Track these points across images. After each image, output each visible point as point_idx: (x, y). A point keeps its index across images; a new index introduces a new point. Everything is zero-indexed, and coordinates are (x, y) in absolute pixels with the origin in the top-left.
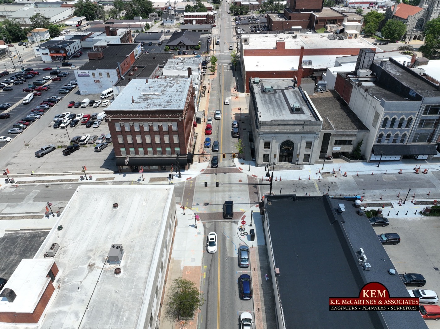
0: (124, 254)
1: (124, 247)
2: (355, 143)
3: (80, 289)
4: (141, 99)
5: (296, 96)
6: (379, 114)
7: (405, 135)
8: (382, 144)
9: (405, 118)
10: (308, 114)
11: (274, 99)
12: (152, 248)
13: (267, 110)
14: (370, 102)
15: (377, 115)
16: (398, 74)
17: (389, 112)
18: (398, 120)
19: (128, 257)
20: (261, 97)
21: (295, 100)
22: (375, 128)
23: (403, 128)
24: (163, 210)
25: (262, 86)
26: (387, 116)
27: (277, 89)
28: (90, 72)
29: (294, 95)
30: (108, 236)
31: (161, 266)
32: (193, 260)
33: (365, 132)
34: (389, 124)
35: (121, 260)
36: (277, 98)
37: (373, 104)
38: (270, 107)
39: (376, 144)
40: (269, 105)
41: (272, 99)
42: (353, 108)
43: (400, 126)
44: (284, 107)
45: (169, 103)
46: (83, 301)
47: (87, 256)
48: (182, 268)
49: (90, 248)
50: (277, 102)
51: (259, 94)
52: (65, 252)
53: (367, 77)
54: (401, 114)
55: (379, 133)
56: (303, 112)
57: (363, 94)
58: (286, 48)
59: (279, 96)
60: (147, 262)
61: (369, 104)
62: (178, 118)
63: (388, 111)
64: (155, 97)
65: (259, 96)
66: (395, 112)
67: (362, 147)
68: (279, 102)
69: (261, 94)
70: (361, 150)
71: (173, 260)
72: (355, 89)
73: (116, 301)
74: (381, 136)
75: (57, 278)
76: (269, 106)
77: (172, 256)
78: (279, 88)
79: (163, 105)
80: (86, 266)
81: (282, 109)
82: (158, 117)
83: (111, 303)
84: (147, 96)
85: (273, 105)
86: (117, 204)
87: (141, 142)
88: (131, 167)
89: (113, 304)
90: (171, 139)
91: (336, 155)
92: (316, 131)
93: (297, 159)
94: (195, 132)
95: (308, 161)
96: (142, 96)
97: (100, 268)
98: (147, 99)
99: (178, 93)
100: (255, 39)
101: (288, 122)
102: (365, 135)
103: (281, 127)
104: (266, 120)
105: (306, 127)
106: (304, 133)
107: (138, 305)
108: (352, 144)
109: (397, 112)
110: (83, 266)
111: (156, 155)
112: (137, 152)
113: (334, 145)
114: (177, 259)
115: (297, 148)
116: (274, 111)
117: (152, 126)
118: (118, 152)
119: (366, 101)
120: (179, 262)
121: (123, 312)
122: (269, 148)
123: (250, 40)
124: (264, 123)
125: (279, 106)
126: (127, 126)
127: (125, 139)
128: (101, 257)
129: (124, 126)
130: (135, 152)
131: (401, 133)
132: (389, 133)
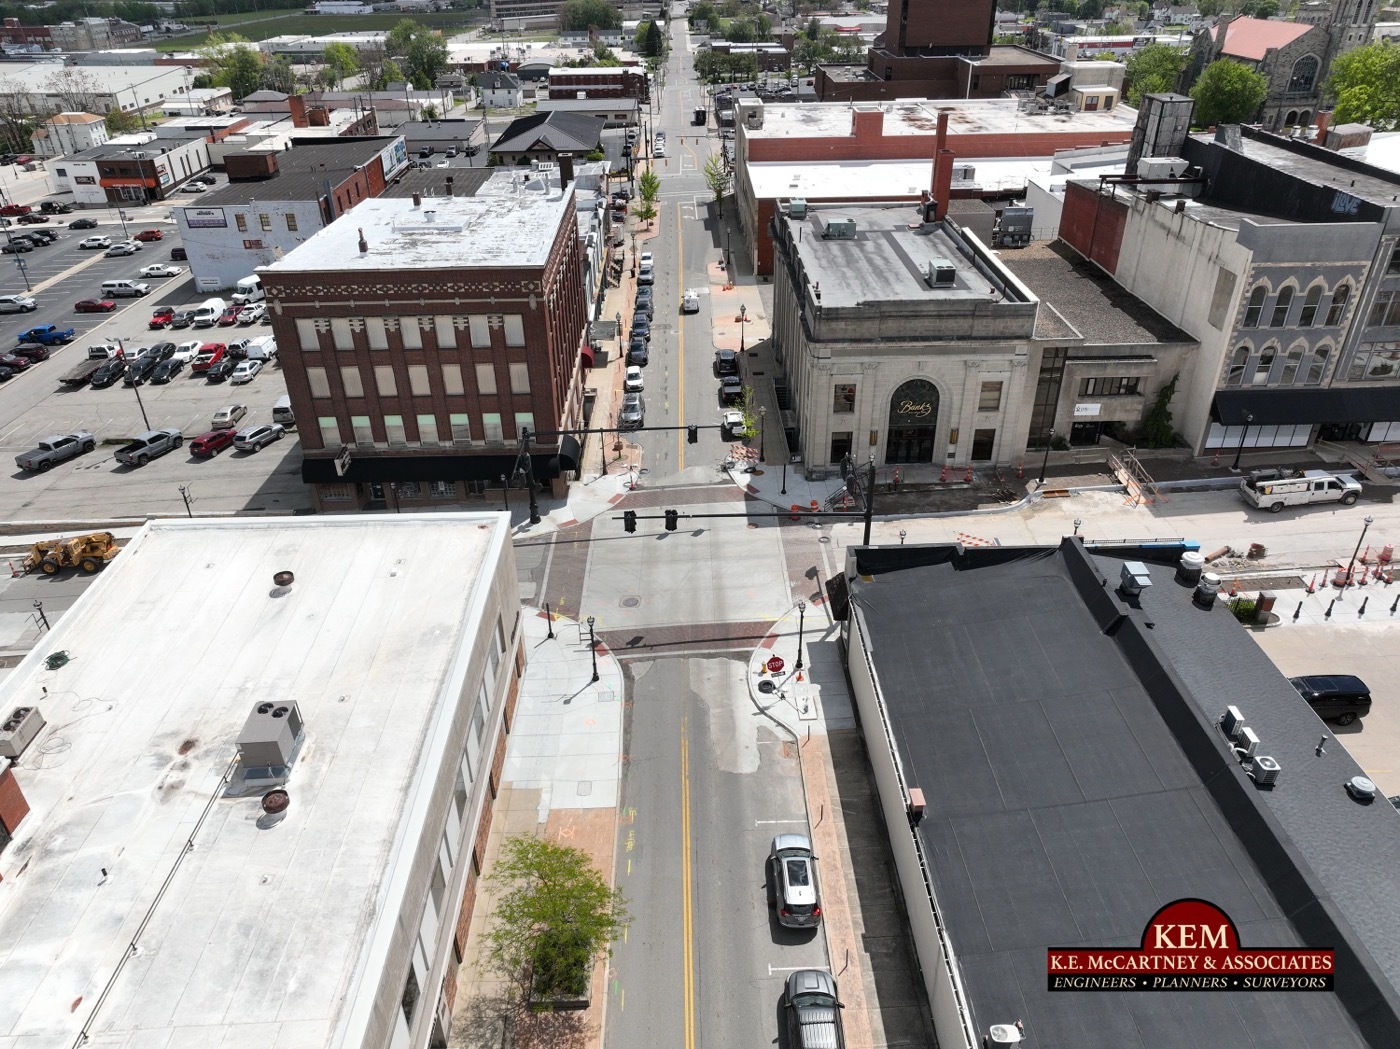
0: (307, 744)
1: (305, 715)
2: (1148, 388)
3: (110, 877)
4: (393, 246)
5: (935, 245)
6: (1235, 277)
7: (1325, 350)
8: (1246, 386)
9: (1326, 286)
10: (981, 288)
11: (861, 255)
12: (421, 719)
13: (838, 281)
14: (1196, 244)
15: (1227, 279)
17: (1269, 264)
18: (1300, 294)
19: (323, 754)
20: (815, 251)
22: (1221, 329)
23: (1318, 324)
24: (466, 592)
25: (816, 222)
26: (1264, 281)
27: (868, 228)
28: (231, 211)
29: (929, 244)
30: (246, 682)
31: (452, 793)
32: (585, 787)
33: (1185, 349)
34: (1268, 311)
35: (293, 760)
36: (871, 253)
37: (1209, 248)
38: (849, 273)
39: (1223, 386)
40: (845, 270)
41: (852, 255)
42: (1130, 281)
43: (1307, 317)
44: (897, 275)
45: (495, 252)
46: (120, 919)
47: (155, 755)
48: (543, 817)
49: (168, 728)
50: (870, 261)
51: (809, 242)
52: (65, 744)
53: (1172, 180)
54: (1313, 273)
55: (1234, 345)
56: (964, 286)
57: (1168, 223)
58: (884, 134)
59: (878, 247)
60: (397, 771)
61: (1194, 252)
62: (526, 300)
63: (1266, 261)
64: (443, 238)
65: (808, 248)
66: (1291, 265)
67: (1175, 405)
68: (879, 261)
69: (815, 243)
70: (1170, 413)
71: (509, 789)
72: (1137, 216)
73: (260, 918)
74: (1242, 355)
75: (19, 836)
76: (844, 274)
77: (509, 774)
78: (875, 228)
79: (472, 256)
80: (147, 791)
81: (892, 278)
82: (452, 296)
83: (240, 925)
84: (414, 237)
85: (858, 271)
86: (290, 573)
87: (394, 392)
88: (360, 490)
89: (245, 928)
90: (503, 378)
91: (1086, 433)
92: (1016, 342)
93: (951, 449)
94: (589, 385)
95: (989, 458)
96: (398, 236)
97: (205, 796)
98: (414, 244)
99: (528, 228)
100: (783, 116)
101: (918, 309)
102: (1182, 360)
103: (891, 327)
104: (839, 306)
105: (981, 326)
106: (974, 351)
107: (351, 927)
108: (1139, 394)
109: (1298, 264)
110: (133, 792)
111: (448, 444)
112: (379, 431)
113: (1076, 398)
114: (523, 786)
115: (951, 408)
116: (865, 284)
117: (433, 330)
118: (311, 435)
119: (1180, 244)
120: (533, 795)
121: (289, 958)
122: (851, 409)
123: (766, 116)
124: (833, 314)
125: (878, 273)
126: (343, 331)
127: (336, 382)
128: (213, 755)
129: (330, 332)
130: (374, 431)
131: (1312, 343)
132: (1268, 344)
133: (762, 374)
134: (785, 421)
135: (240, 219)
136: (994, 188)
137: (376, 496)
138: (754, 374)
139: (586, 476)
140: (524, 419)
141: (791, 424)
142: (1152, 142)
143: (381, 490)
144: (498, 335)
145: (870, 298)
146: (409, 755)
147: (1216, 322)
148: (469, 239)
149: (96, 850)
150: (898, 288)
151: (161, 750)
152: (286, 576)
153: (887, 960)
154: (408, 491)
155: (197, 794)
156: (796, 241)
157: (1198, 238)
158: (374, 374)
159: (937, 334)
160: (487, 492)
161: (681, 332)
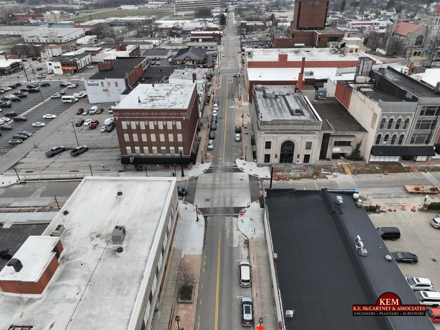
0: (126, 236)
1: (126, 230)
2: (354, 145)
3: (83, 266)
4: (147, 101)
5: (297, 101)
6: (377, 115)
7: (402, 136)
8: (381, 145)
9: (402, 119)
10: (308, 116)
11: (275, 103)
12: (154, 231)
13: (268, 112)
14: (368, 105)
15: (375, 115)
16: (396, 80)
18: (395, 120)
19: (130, 239)
20: (263, 101)
21: (296, 104)
22: (373, 129)
23: (401, 129)
24: (165, 199)
25: (264, 92)
26: (385, 117)
27: (279, 94)
28: (99, 81)
29: (295, 100)
30: (111, 220)
31: (161, 250)
32: (194, 249)
33: (364, 134)
34: (386, 125)
35: (123, 240)
36: (279, 103)
37: (371, 106)
38: (272, 109)
39: (374, 145)
41: (273, 103)
42: (352, 112)
43: (397, 127)
44: (285, 110)
45: (174, 103)
46: (86, 276)
48: (182, 257)
49: (93, 231)
50: (278, 105)
51: (261, 99)
52: (69, 234)
53: (366, 83)
54: (399, 115)
55: (377, 134)
56: (302, 114)
57: (361, 97)
58: (288, 60)
59: (281, 100)
60: (148, 244)
61: (368, 107)
62: (182, 117)
63: (385, 112)
64: (160, 98)
65: (261, 101)
66: (392, 113)
67: (361, 149)
68: (280, 105)
69: (263, 99)
70: (360, 151)
71: (174, 249)
72: (354, 94)
73: (117, 277)
74: (379, 137)
75: (61, 255)
76: (270, 109)
77: (174, 245)
78: (281, 94)
79: (168, 105)
80: (90, 246)
81: (283, 111)
82: (163, 116)
83: (113, 278)
84: (153, 98)
85: (274, 108)
86: (122, 193)
87: (146, 141)
88: (136, 166)
89: (114, 279)
90: (175, 138)
91: (336, 156)
92: (315, 132)
93: (298, 160)
94: (199, 136)
95: (308, 162)
96: (149, 97)
97: (103, 248)
98: (152, 100)
99: (183, 95)
100: (259, 53)
101: (289, 122)
102: (363, 137)
103: (281, 127)
104: (267, 121)
105: (306, 128)
106: (304, 133)
107: (138, 280)
108: (351, 146)
109: (394, 113)
110: (87, 246)
111: (160, 155)
112: (142, 151)
113: (333, 146)
114: (178, 248)
115: (298, 148)
116: (275, 113)
117: (157, 125)
118: (124, 151)
119: (364, 104)
120: (180, 251)
121: (124, 286)
122: (270, 148)
123: (254, 53)
124: (265, 123)
125: (279, 109)
126: (134, 125)
127: (131, 137)
128: (104, 238)
129: (130, 124)
130: (140, 151)
131: (399, 134)
132: (387, 134)
133: (248, 134)
134: (253, 149)
135: (102, 83)
136: (319, 78)
137: (140, 167)
138: (246, 134)
139: (197, 163)
140: (181, 148)
141: (255, 150)
142: (361, 71)
143: (142, 166)
144: (174, 127)
145: (276, 118)
146: (151, 239)
147: (372, 127)
148: (167, 99)
149: (79, 259)
150: (284, 114)
151: (92, 236)
152: (120, 193)
153: (267, 296)
154: (149, 166)
155: (101, 248)
156: (257, 99)
157: (368, 103)
158: (141, 136)
159: (294, 129)
160: (170, 167)
161: (226, 121)
